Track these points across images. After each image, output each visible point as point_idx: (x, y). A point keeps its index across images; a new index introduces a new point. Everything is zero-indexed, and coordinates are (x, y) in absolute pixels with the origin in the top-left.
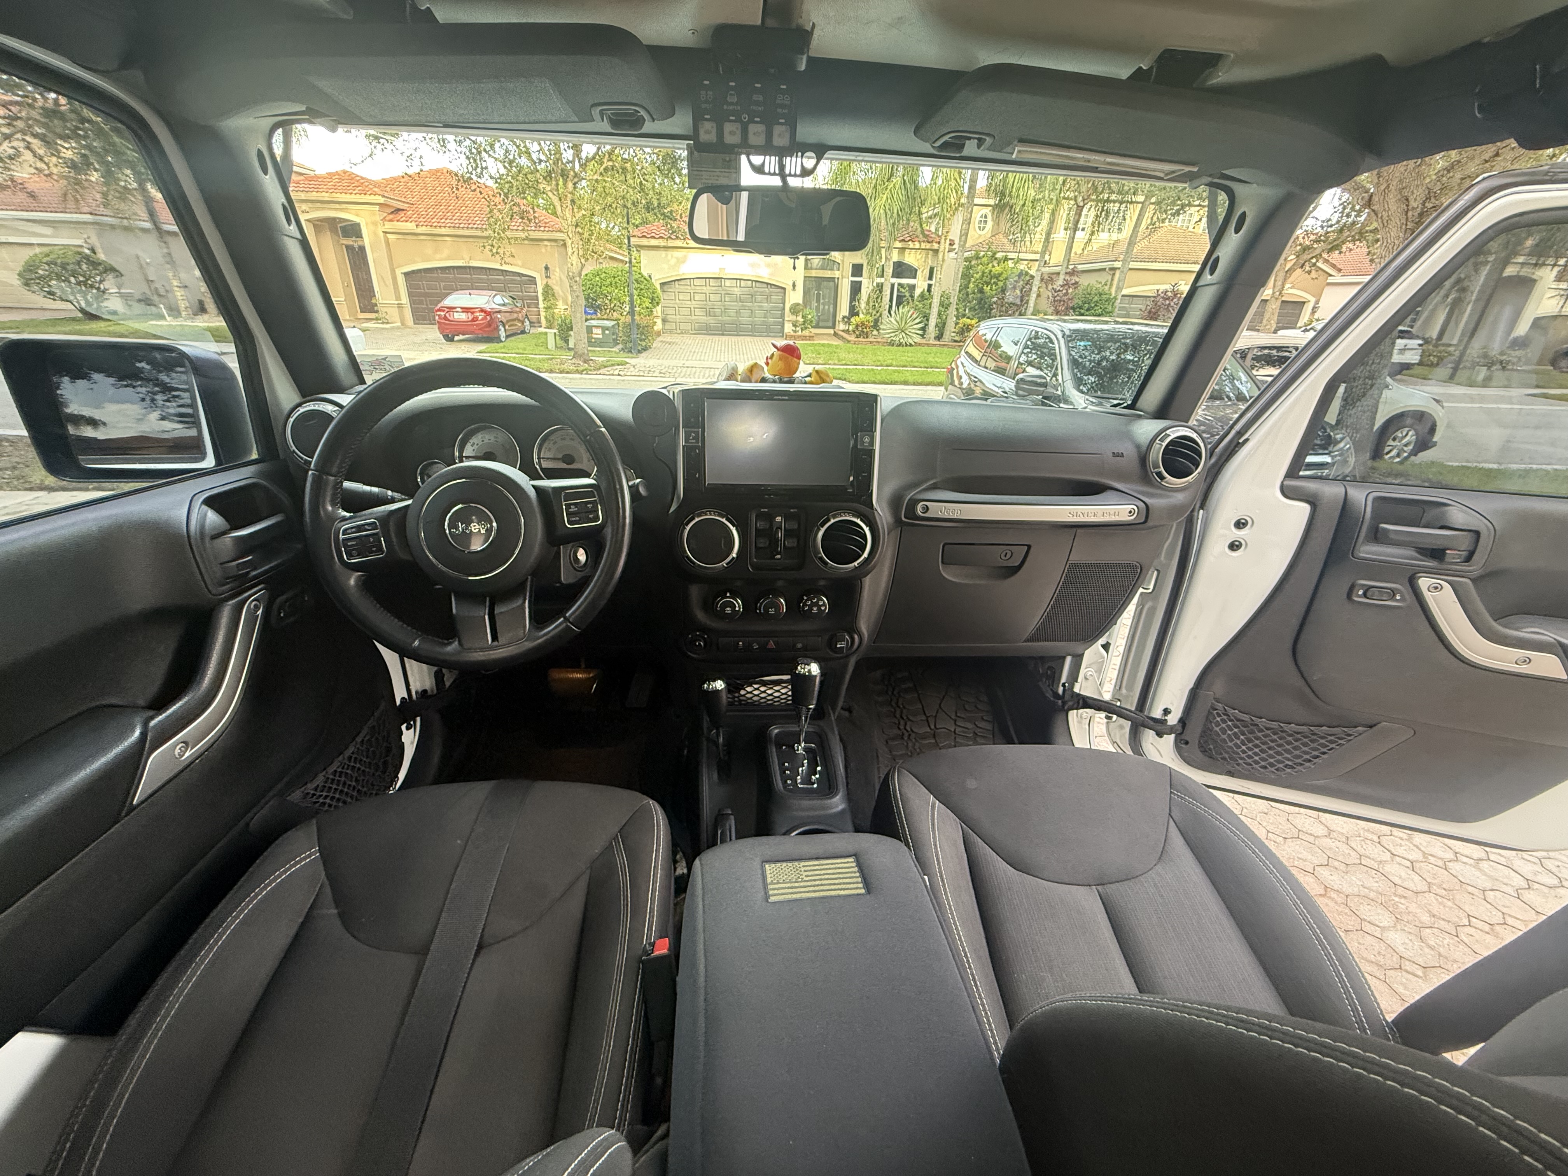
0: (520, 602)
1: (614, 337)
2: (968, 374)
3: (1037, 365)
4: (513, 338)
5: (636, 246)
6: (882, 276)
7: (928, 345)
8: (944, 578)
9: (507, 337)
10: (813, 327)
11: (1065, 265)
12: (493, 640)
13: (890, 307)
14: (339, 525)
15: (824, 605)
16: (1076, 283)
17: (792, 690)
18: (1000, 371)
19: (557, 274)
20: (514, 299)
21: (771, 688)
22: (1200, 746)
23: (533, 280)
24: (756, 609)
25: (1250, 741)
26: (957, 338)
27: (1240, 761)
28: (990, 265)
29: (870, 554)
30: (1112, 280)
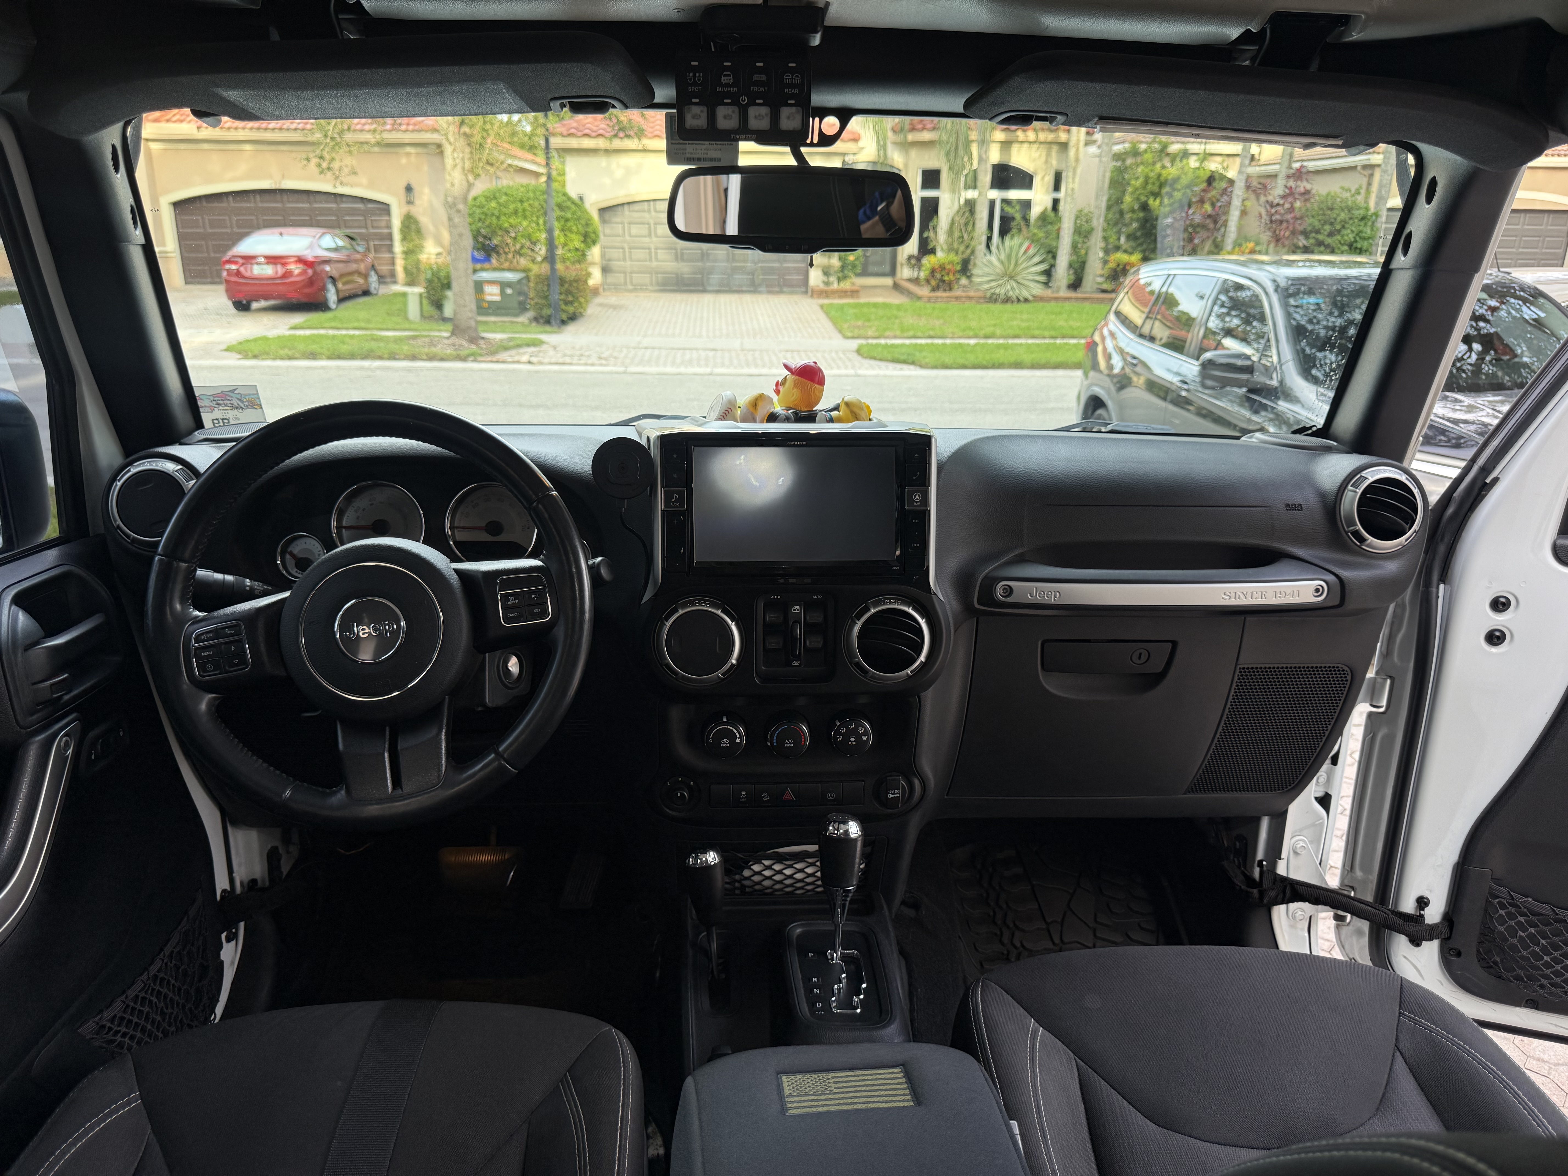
0: (434, 732)
1: (521, 298)
2: (1121, 352)
3: (1241, 335)
4: (349, 304)
5: (557, 150)
6: (975, 187)
7: (1057, 299)
8: (1047, 691)
9: (341, 300)
10: (858, 275)
11: (1286, 164)
12: (394, 788)
13: (989, 239)
14: (191, 629)
15: (866, 732)
16: (1307, 192)
17: (822, 869)
18: (1176, 345)
19: (425, 197)
20: (351, 238)
21: (791, 866)
22: (1481, 959)
23: (384, 209)
24: (766, 740)
25: (1556, 948)
26: (1105, 286)
27: (1544, 982)
28: (1158, 166)
29: (928, 657)
30: (1369, 184)
